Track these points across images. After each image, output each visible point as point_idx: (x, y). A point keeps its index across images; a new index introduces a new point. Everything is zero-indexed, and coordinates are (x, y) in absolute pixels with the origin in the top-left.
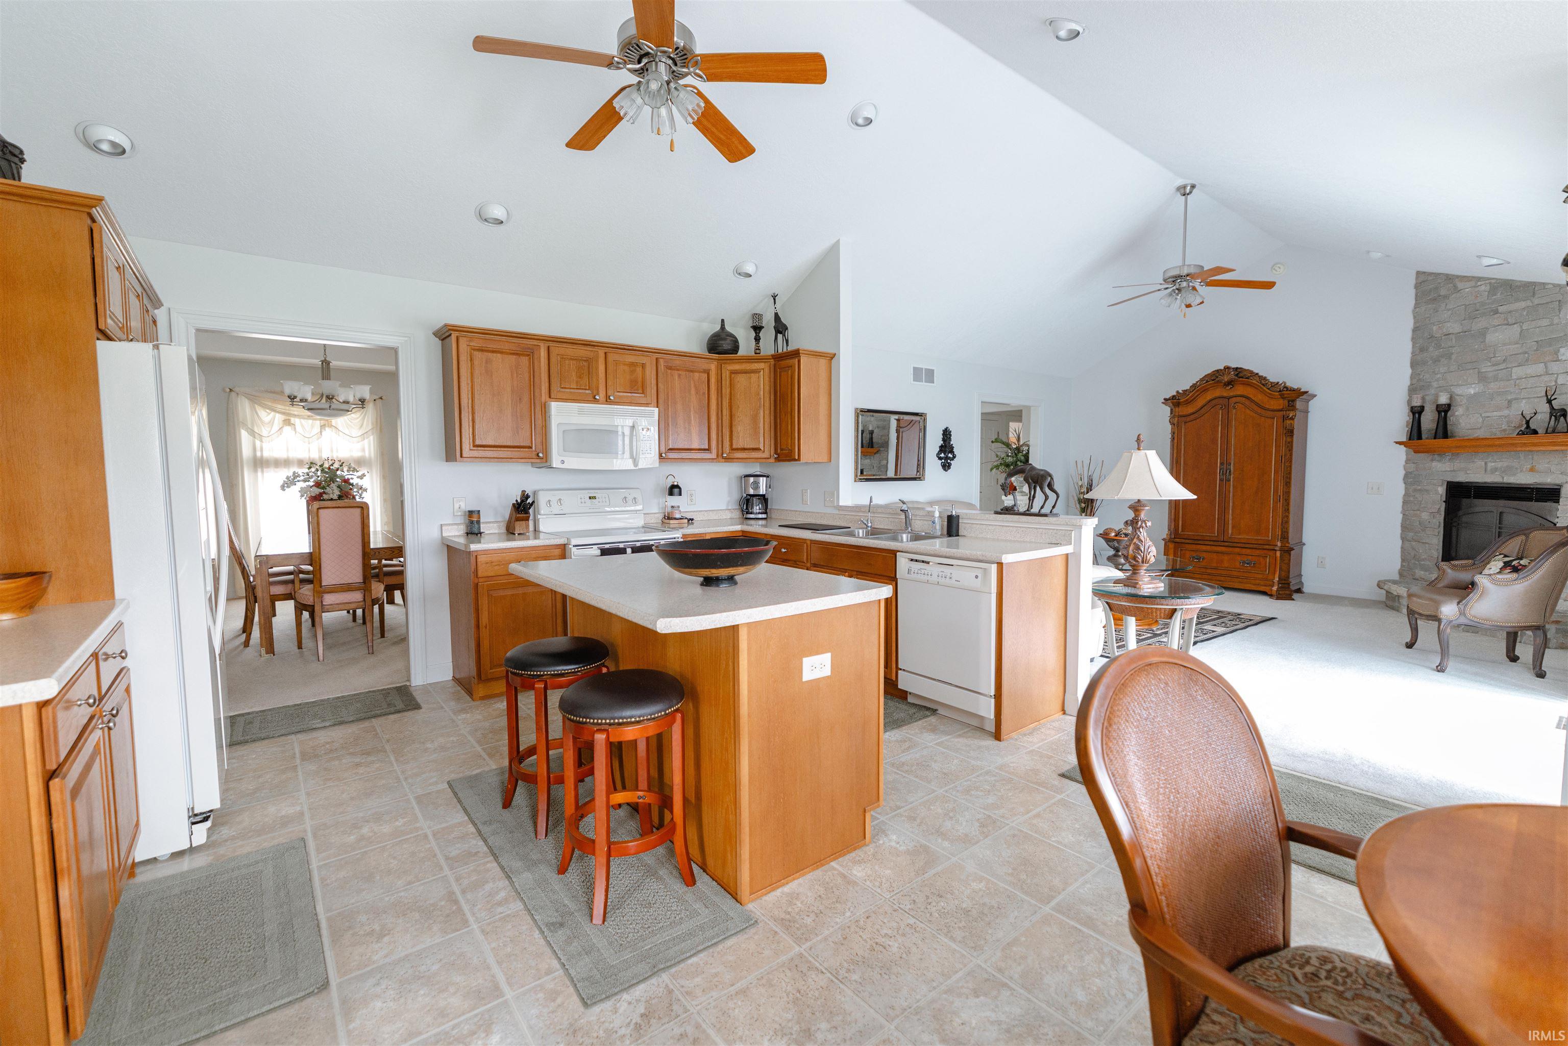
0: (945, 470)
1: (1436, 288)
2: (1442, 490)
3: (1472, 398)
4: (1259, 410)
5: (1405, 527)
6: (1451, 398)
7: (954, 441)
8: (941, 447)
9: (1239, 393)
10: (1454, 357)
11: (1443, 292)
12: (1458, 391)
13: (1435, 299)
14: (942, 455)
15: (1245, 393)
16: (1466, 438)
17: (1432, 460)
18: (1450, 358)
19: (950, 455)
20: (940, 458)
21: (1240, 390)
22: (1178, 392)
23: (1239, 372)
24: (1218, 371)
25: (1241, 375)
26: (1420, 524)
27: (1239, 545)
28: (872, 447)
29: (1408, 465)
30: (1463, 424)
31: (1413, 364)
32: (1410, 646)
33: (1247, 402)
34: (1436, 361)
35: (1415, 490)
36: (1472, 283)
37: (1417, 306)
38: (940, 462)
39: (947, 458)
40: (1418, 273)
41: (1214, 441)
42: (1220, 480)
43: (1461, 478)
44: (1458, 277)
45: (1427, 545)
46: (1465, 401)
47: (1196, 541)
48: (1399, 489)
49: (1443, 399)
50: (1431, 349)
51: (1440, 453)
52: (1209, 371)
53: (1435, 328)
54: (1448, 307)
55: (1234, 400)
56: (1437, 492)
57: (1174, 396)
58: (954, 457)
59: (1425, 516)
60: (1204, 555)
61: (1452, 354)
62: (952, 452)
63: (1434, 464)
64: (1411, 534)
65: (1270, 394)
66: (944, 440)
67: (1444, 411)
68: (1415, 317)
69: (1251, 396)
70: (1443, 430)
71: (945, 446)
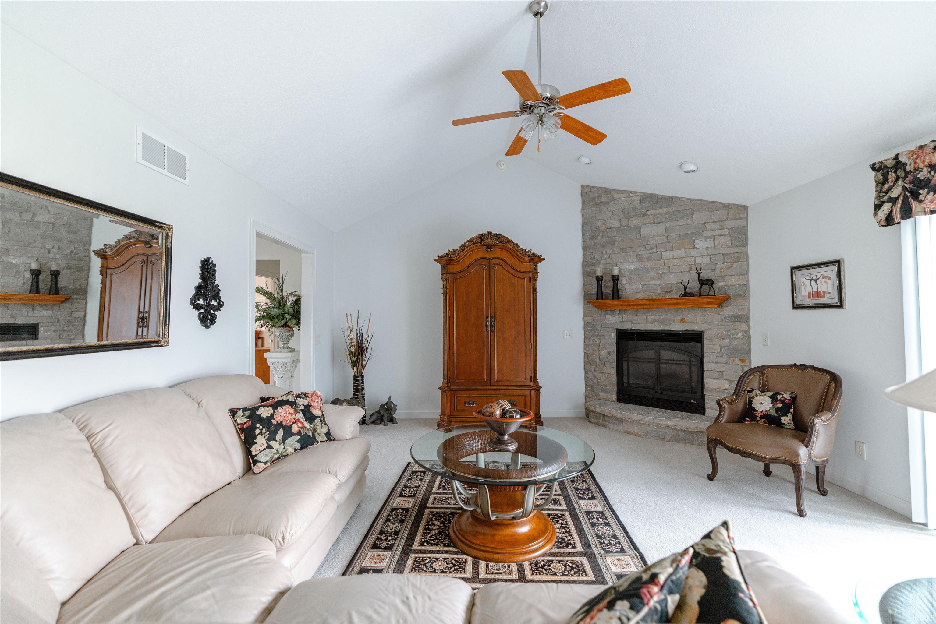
0: (206, 326)
1: (599, 197)
2: (614, 335)
3: (632, 271)
4: (513, 272)
5: (588, 362)
6: (620, 271)
7: (220, 280)
8: (199, 288)
9: (497, 256)
10: (616, 243)
11: (604, 199)
12: (622, 267)
13: (597, 205)
14: (201, 302)
15: (502, 257)
16: (630, 299)
17: (606, 314)
18: (614, 244)
19: (213, 303)
20: (197, 307)
21: (498, 253)
22: (449, 251)
23: (499, 237)
24: (482, 234)
25: (500, 240)
26: (600, 360)
27: (504, 388)
28: (57, 292)
29: (586, 318)
30: (628, 290)
31: (585, 248)
32: (711, 477)
33: (504, 265)
34: (603, 246)
35: (594, 335)
36: (626, 195)
37: (583, 209)
38: (197, 312)
39: (209, 306)
40: (583, 186)
41: (480, 296)
42: (487, 331)
43: (628, 326)
44: (613, 190)
45: (606, 375)
46: (627, 274)
47: (470, 387)
48: (580, 335)
49: (616, 272)
50: (599, 237)
51: (611, 309)
52: (476, 235)
53: (599, 223)
54: (608, 210)
55: (493, 262)
56: (610, 337)
57: (447, 254)
58: (220, 305)
59: (603, 354)
60: (476, 399)
61: (615, 241)
62: (217, 297)
63: (608, 317)
64: (593, 367)
65: (521, 258)
66: (202, 277)
67: (615, 279)
68: (583, 215)
69: (506, 259)
70: (616, 294)
71: (206, 288)
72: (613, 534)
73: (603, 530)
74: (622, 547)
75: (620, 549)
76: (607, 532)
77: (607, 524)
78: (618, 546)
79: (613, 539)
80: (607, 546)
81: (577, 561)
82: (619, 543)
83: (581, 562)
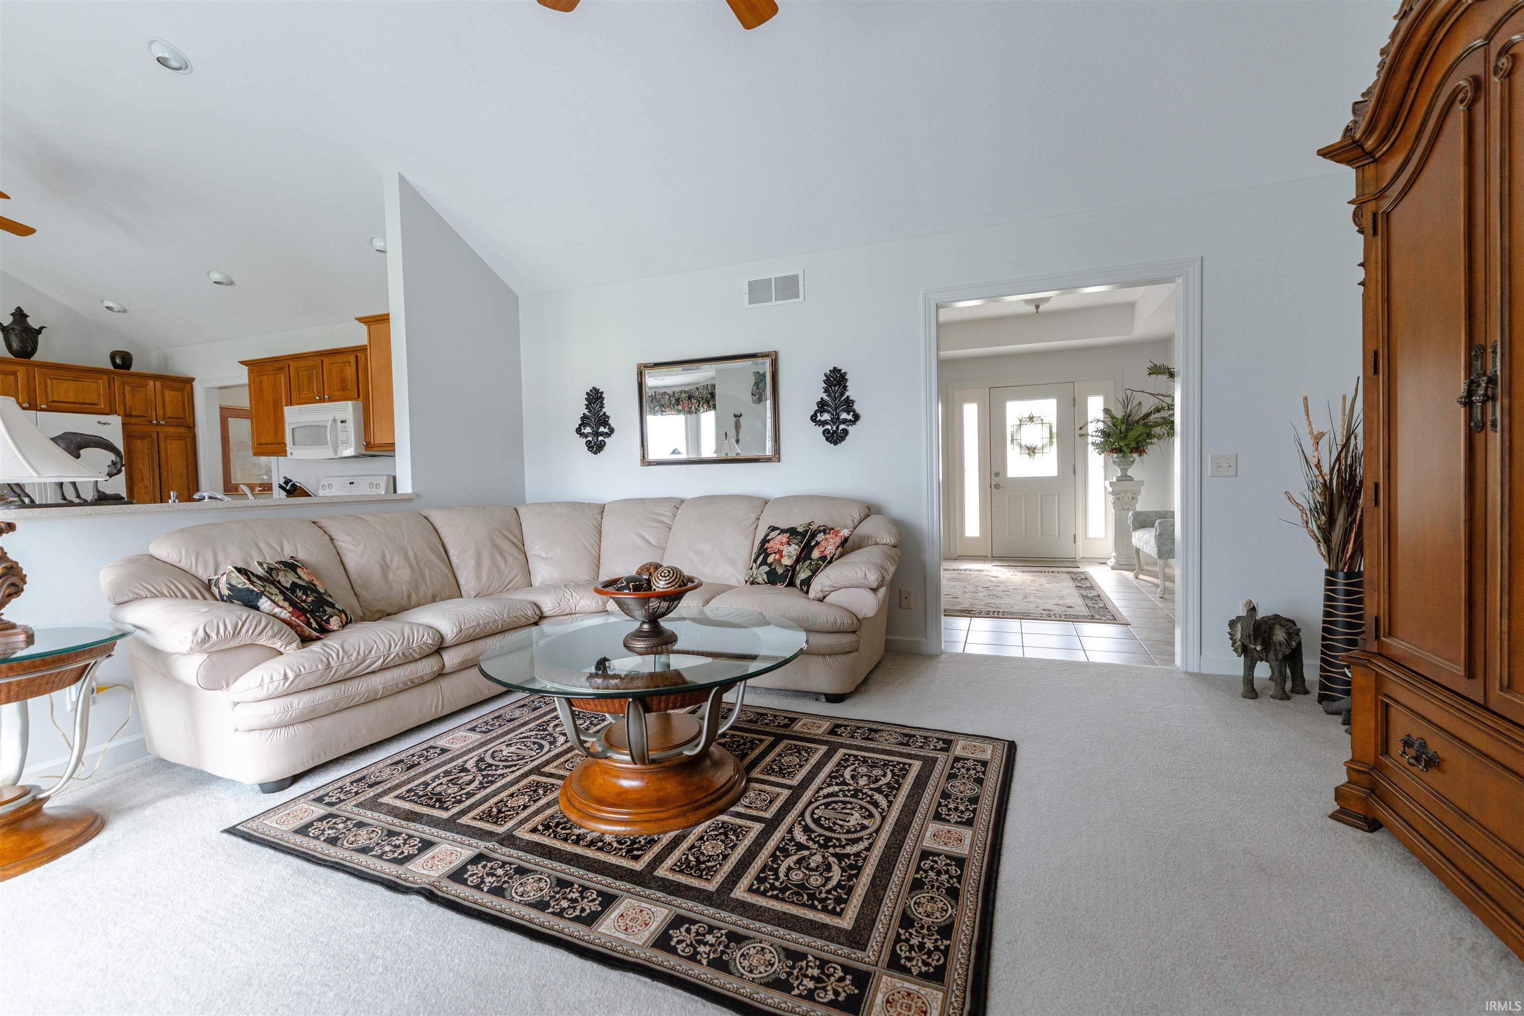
14: (825, 417)
19: (845, 416)
20: (820, 423)
39: (836, 422)
62: (850, 410)
72: (507, 894)
73: (531, 888)
74: (466, 885)
75: (467, 879)
76: (522, 889)
77: (541, 905)
78: (475, 880)
79: (495, 884)
80: (491, 868)
81: (505, 822)
82: (478, 887)
83: (501, 824)
